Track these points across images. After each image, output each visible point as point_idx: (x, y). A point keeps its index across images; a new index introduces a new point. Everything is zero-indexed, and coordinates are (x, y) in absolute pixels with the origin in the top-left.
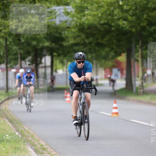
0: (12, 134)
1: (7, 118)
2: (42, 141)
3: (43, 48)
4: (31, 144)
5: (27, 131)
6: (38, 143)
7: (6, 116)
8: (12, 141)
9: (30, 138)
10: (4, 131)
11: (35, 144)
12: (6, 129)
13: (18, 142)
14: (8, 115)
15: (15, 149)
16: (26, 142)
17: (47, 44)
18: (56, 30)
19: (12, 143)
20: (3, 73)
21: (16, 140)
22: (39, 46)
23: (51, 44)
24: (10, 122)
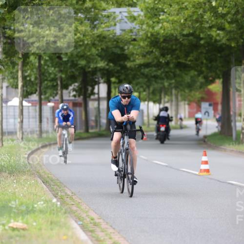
0: (47, 202)
1: (40, 177)
2: (92, 212)
3: (95, 71)
4: (75, 216)
5: (71, 197)
6: (87, 216)
7: (38, 174)
8: (47, 212)
9: (74, 208)
10: (35, 196)
11: (82, 216)
12: (39, 194)
13: (55, 214)
14: (41, 172)
15: (51, 223)
16: (69, 213)
17: (101, 64)
18: (115, 43)
19: (48, 215)
20: (34, 108)
21: (53, 210)
22: (89, 67)
23: (107, 65)
24: (43, 183)
